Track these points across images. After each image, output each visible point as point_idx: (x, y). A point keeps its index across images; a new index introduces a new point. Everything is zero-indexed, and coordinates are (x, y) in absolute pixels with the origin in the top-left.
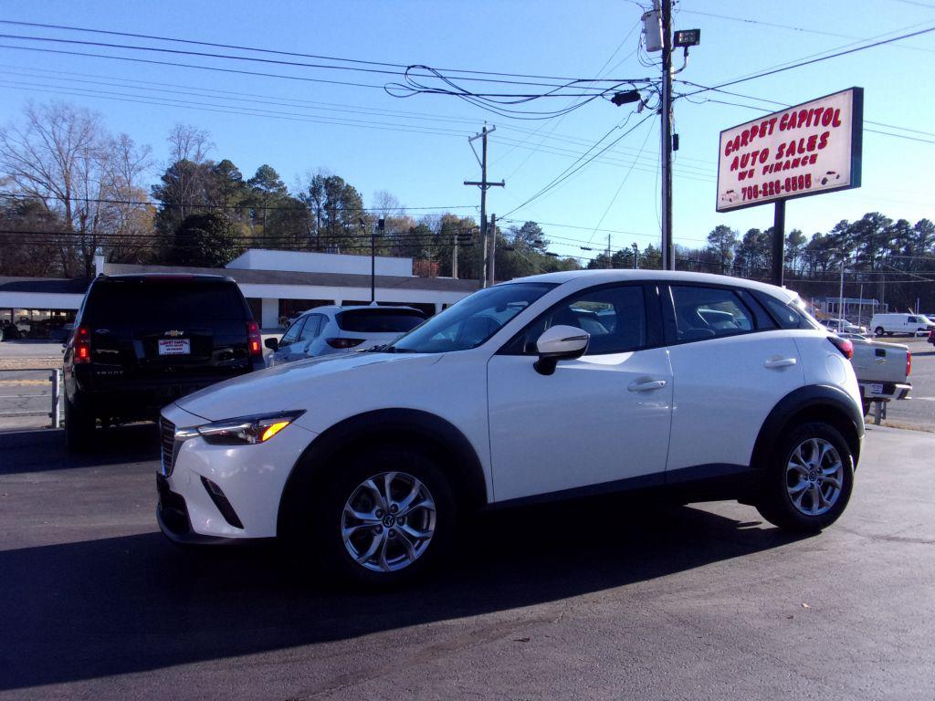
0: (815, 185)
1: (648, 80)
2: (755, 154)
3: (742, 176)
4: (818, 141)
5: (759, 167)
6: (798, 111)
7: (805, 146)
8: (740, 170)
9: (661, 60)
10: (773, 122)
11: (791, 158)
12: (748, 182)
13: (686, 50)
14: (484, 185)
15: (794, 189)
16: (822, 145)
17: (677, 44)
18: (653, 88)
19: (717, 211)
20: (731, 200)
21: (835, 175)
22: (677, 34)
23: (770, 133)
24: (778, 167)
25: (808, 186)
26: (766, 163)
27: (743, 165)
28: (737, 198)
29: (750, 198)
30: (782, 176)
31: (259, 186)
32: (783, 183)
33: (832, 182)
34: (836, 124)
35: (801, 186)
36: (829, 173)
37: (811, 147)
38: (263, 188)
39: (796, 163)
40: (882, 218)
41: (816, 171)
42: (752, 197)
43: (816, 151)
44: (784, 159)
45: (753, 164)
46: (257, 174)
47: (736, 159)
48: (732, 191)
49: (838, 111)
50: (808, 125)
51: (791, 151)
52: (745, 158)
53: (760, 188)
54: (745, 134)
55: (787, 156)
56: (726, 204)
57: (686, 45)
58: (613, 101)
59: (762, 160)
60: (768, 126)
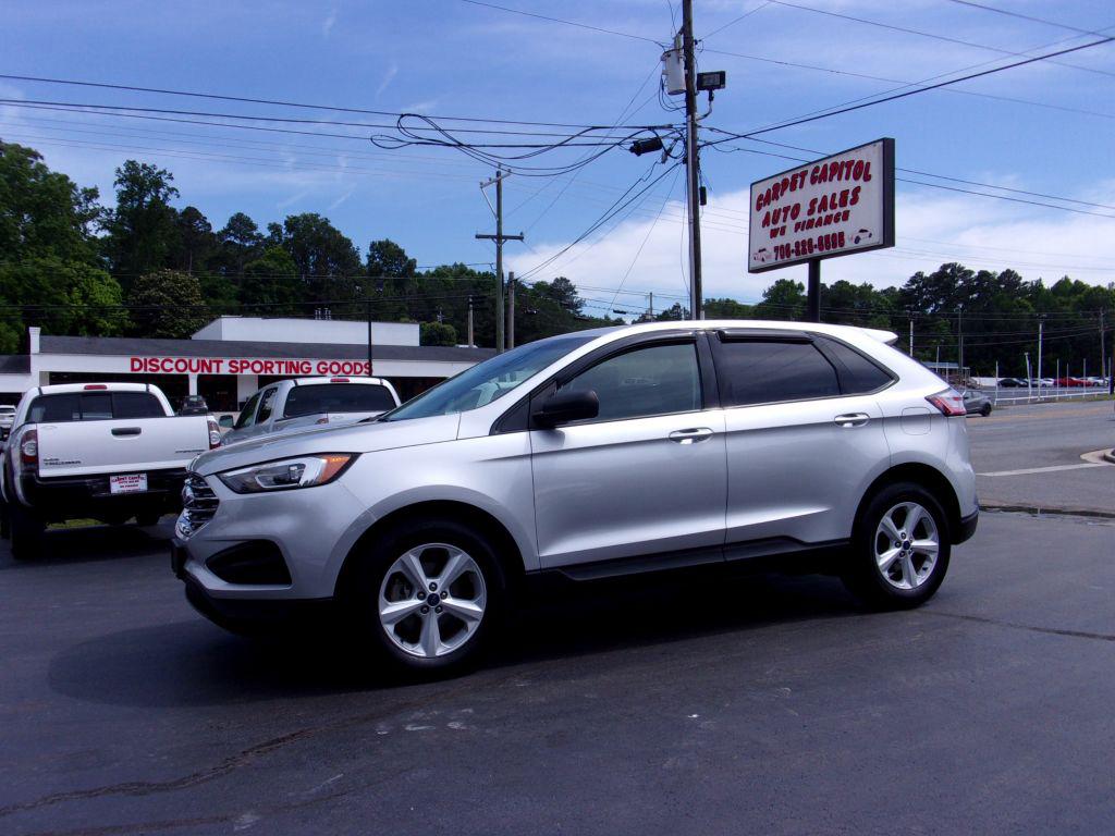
0: (849, 244)
1: (670, 126)
2: (786, 210)
3: (773, 234)
4: (850, 197)
5: (790, 224)
6: (829, 162)
7: (837, 201)
8: (772, 226)
9: (685, 105)
10: (803, 175)
11: (823, 215)
12: (780, 241)
13: (711, 94)
14: (499, 238)
15: (828, 248)
16: (854, 201)
17: (701, 87)
18: (677, 135)
19: (750, 271)
20: (763, 260)
21: (867, 234)
22: (700, 76)
23: (801, 187)
24: (810, 224)
25: (842, 245)
26: (798, 220)
27: (775, 222)
28: (768, 257)
29: (782, 257)
30: (814, 234)
31: (232, 239)
32: (815, 242)
33: (864, 242)
34: (867, 178)
35: (834, 246)
36: (862, 231)
37: (843, 203)
38: (237, 241)
39: (828, 220)
40: (960, 269)
41: (848, 228)
42: (785, 256)
43: (848, 207)
44: (816, 216)
45: (784, 221)
46: (229, 225)
47: (768, 214)
48: (764, 250)
49: (868, 164)
50: (839, 179)
51: (823, 207)
52: (777, 213)
53: (793, 247)
54: (776, 187)
55: (819, 211)
56: (759, 264)
57: (711, 89)
58: (632, 150)
59: (794, 216)
60: (799, 179)
